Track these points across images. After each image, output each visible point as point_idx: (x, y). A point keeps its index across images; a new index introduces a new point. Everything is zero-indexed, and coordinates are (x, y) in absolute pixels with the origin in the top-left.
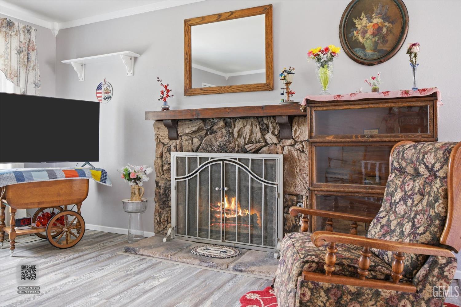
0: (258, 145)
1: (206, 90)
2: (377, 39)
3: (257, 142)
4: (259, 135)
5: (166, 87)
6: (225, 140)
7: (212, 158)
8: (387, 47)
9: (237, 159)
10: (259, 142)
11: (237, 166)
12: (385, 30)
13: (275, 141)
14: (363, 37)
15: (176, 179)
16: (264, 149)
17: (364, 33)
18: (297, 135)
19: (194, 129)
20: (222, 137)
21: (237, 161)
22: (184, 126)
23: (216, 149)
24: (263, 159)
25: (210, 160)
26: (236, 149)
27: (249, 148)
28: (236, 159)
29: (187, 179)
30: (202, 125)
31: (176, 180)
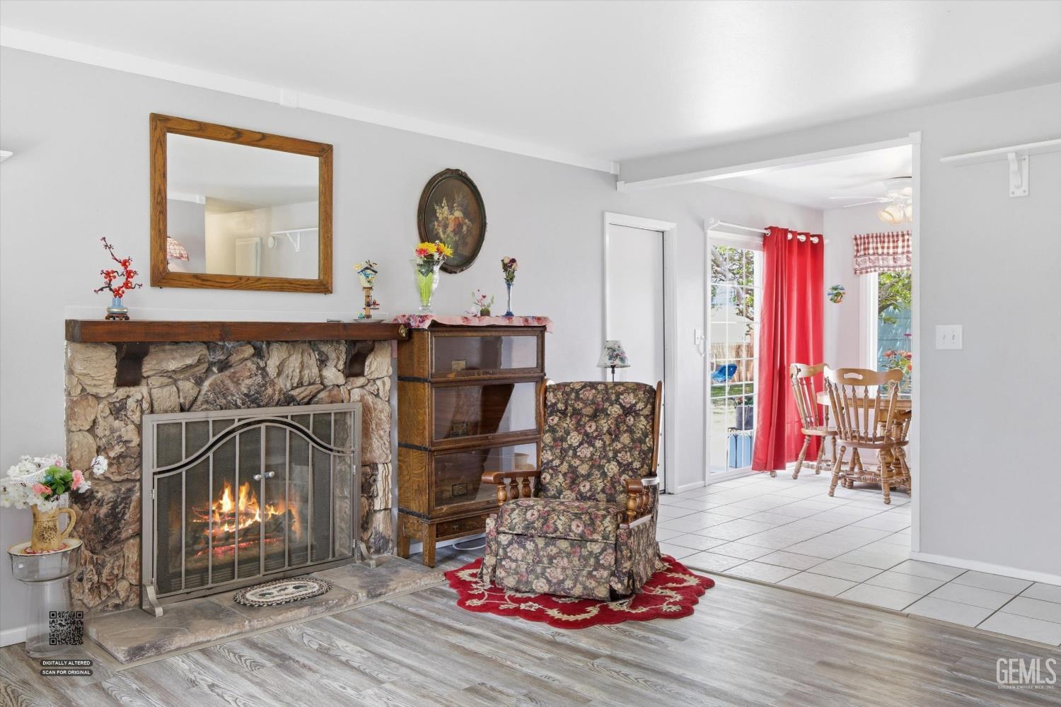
0: (313, 389)
1: (208, 280)
2: (457, 238)
3: (310, 384)
4: (315, 370)
5: (125, 263)
6: (256, 382)
7: (240, 420)
8: (466, 252)
9: (289, 417)
10: (313, 383)
11: (288, 429)
12: (465, 228)
13: (341, 380)
14: (444, 233)
15: (154, 474)
16: (322, 395)
17: (445, 227)
18: (373, 369)
19: (189, 361)
20: (250, 377)
21: (289, 420)
22: (162, 355)
23: (239, 402)
24: (312, 413)
25: (236, 424)
26: (276, 397)
27: (299, 394)
28: (286, 417)
29: (183, 470)
30: (205, 352)
31: (157, 477)
